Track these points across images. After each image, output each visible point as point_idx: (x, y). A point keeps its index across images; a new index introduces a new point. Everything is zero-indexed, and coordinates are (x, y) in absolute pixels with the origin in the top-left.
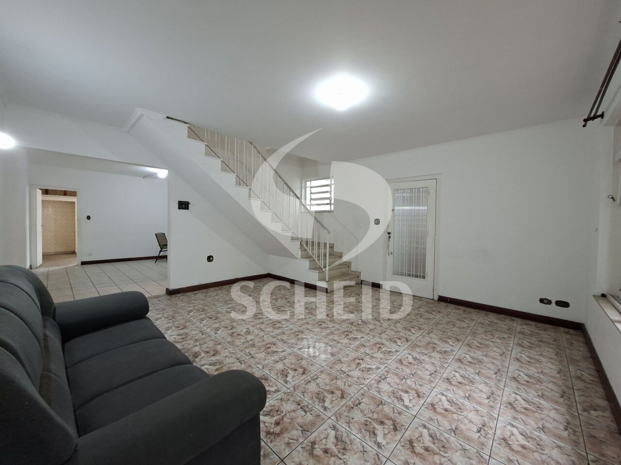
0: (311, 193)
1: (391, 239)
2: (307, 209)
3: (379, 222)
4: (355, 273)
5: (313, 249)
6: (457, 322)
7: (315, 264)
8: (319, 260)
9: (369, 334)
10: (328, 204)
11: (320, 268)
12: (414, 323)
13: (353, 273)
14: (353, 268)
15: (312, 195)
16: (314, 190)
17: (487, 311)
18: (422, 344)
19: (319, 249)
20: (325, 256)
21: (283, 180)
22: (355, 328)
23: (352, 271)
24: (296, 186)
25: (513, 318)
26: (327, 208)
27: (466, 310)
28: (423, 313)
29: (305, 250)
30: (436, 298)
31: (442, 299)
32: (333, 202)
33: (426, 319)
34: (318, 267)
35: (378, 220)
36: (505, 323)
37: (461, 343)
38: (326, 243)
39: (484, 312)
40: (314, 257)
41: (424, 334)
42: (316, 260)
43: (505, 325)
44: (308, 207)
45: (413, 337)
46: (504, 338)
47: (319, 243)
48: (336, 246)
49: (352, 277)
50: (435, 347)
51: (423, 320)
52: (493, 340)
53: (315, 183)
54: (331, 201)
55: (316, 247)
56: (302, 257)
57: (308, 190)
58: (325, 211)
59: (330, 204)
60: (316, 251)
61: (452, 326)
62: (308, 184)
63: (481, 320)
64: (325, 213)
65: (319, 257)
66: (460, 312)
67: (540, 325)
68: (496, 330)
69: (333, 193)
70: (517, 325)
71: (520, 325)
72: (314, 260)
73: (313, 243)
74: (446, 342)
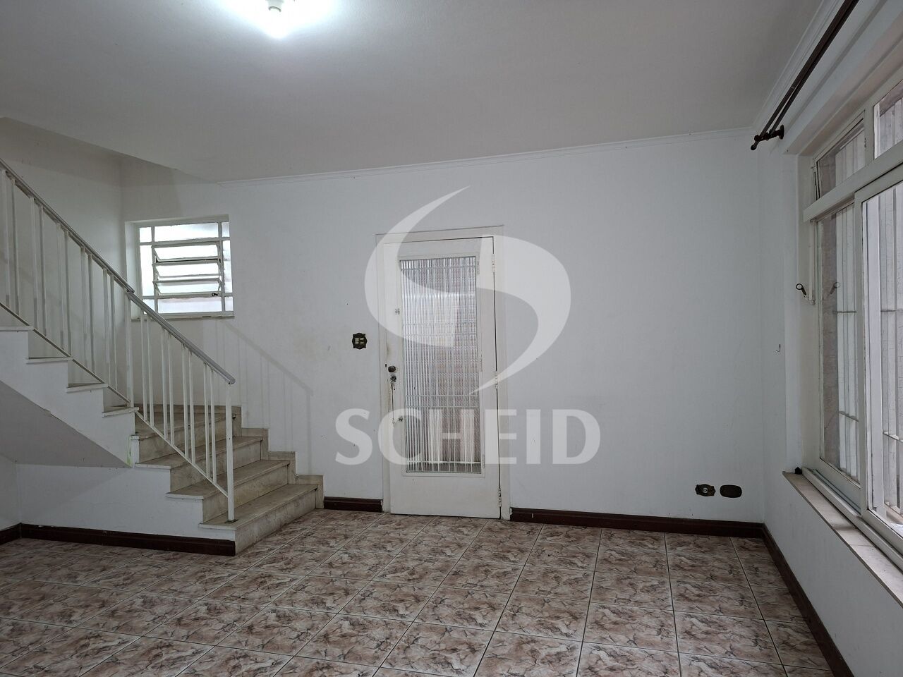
0: (157, 262)
1: (398, 383)
2: (144, 307)
3: (365, 341)
4: (306, 482)
5: (179, 431)
6: (561, 568)
7: (190, 476)
8: (200, 460)
9: (377, 658)
10: (214, 294)
11: (205, 484)
12: (476, 596)
13: (300, 481)
14: (300, 468)
15: (159, 268)
16: (163, 253)
17: (608, 527)
18: (506, 651)
19: (200, 426)
20: (221, 442)
21: (64, 226)
22: (337, 651)
23: (297, 478)
24: (104, 240)
25: (655, 534)
26: (214, 306)
27: (570, 533)
28: (488, 561)
29: (154, 436)
30: (507, 515)
31: (520, 516)
32: (229, 287)
33: (498, 576)
34: (198, 480)
35: (363, 336)
36: (646, 550)
37: (582, 623)
38: (224, 408)
39: (604, 530)
40: (186, 456)
41: (504, 618)
42: (193, 462)
43: (647, 554)
44: (150, 304)
45: (482, 638)
46: (654, 588)
47: (199, 410)
48: (248, 414)
49: (300, 493)
50: (535, 651)
51: (493, 582)
52: (637, 598)
53: (165, 233)
54: (222, 284)
55: (189, 421)
56: (145, 459)
57: (146, 252)
58: (206, 316)
59: (220, 294)
60: (190, 435)
61: (554, 583)
62: (145, 234)
63: (603, 552)
64: (206, 322)
65: (200, 449)
66: (560, 540)
67: (702, 540)
68: (635, 571)
69: (227, 266)
70: (668, 549)
71: (672, 549)
72: (186, 464)
73: (179, 409)
74: (555, 629)
